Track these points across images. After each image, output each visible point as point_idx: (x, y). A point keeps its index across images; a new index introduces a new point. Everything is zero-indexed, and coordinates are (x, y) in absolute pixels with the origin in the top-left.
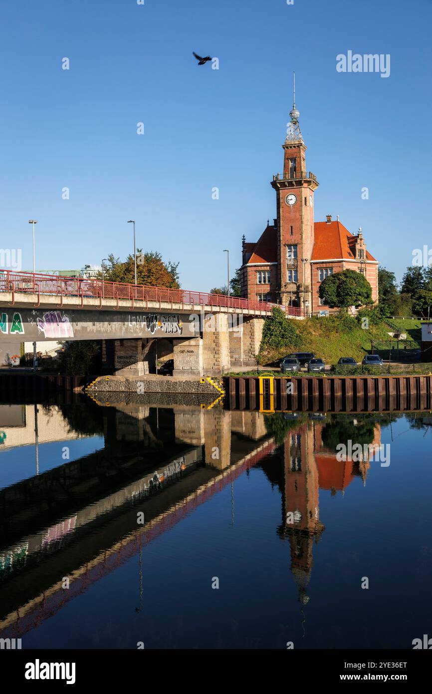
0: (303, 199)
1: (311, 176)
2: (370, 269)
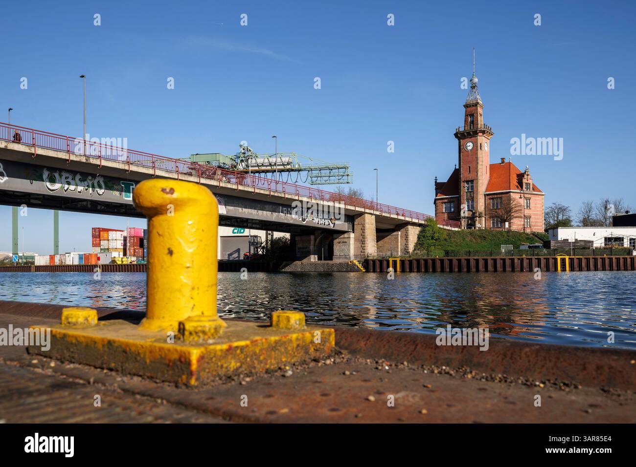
0: (479, 145)
1: (485, 127)
2: (536, 199)
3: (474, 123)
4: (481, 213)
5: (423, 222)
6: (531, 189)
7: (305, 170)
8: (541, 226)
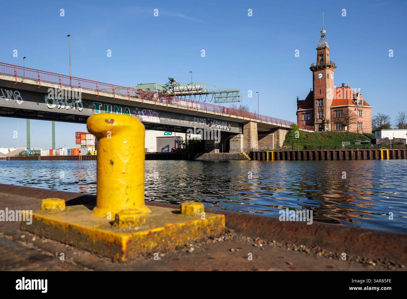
0: (327, 75)
1: (331, 63)
2: (366, 111)
3: (324, 60)
4: (328, 120)
5: (289, 127)
6: (363, 104)
7: (211, 93)
8: (370, 129)
